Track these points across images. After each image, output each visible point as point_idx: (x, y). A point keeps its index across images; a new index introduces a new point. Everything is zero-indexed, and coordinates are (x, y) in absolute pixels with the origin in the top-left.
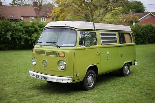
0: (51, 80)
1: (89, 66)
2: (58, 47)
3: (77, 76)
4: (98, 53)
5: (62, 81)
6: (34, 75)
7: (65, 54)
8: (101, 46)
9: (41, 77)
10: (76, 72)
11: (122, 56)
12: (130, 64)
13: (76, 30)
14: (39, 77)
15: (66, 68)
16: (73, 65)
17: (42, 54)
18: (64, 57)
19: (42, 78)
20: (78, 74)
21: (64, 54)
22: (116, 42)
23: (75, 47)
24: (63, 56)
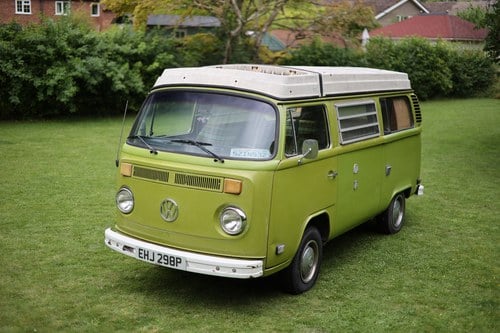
0: (192, 268)
1: (310, 218)
2: (216, 158)
3: (277, 253)
4: (331, 172)
5: (234, 271)
6: (126, 248)
7: (241, 184)
8: (340, 148)
9: (157, 258)
10: (274, 242)
11: (388, 172)
12: (407, 193)
13: (276, 102)
14: (151, 257)
15: (246, 230)
16: (267, 221)
17: (158, 181)
18: (238, 194)
19: (162, 260)
20: (281, 247)
21: (238, 185)
22: (375, 129)
23: (275, 162)
24: (238, 191)
